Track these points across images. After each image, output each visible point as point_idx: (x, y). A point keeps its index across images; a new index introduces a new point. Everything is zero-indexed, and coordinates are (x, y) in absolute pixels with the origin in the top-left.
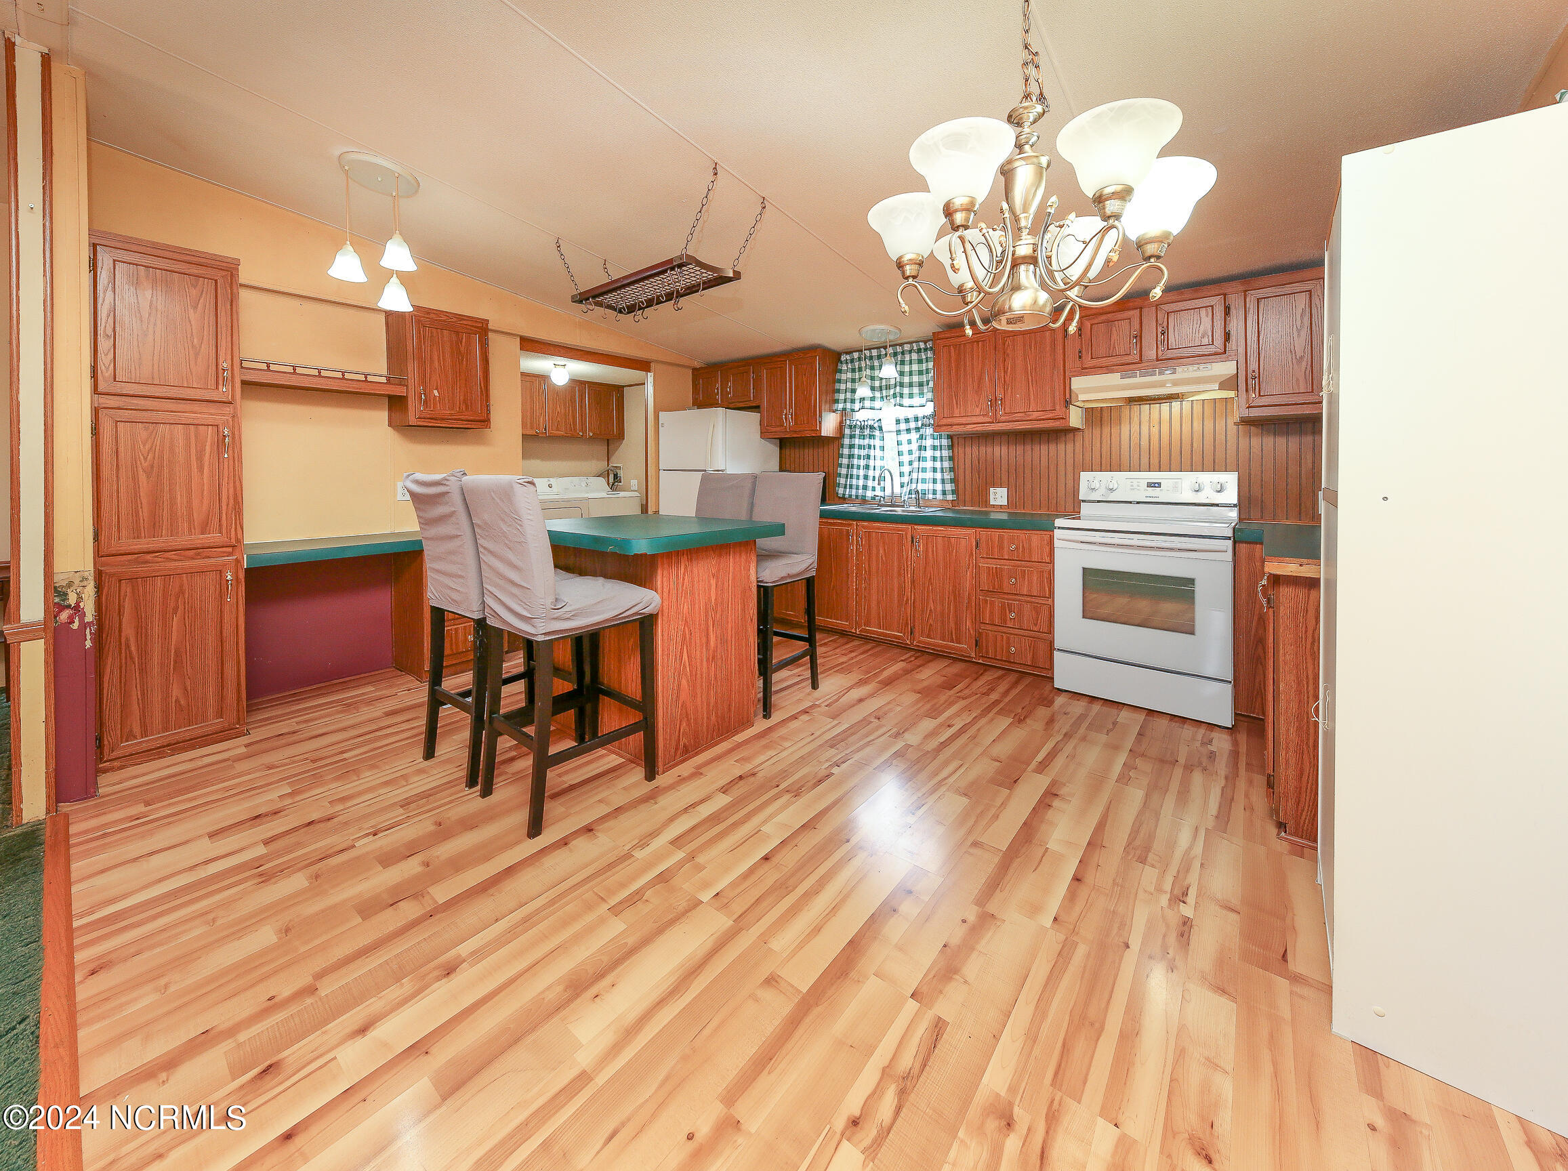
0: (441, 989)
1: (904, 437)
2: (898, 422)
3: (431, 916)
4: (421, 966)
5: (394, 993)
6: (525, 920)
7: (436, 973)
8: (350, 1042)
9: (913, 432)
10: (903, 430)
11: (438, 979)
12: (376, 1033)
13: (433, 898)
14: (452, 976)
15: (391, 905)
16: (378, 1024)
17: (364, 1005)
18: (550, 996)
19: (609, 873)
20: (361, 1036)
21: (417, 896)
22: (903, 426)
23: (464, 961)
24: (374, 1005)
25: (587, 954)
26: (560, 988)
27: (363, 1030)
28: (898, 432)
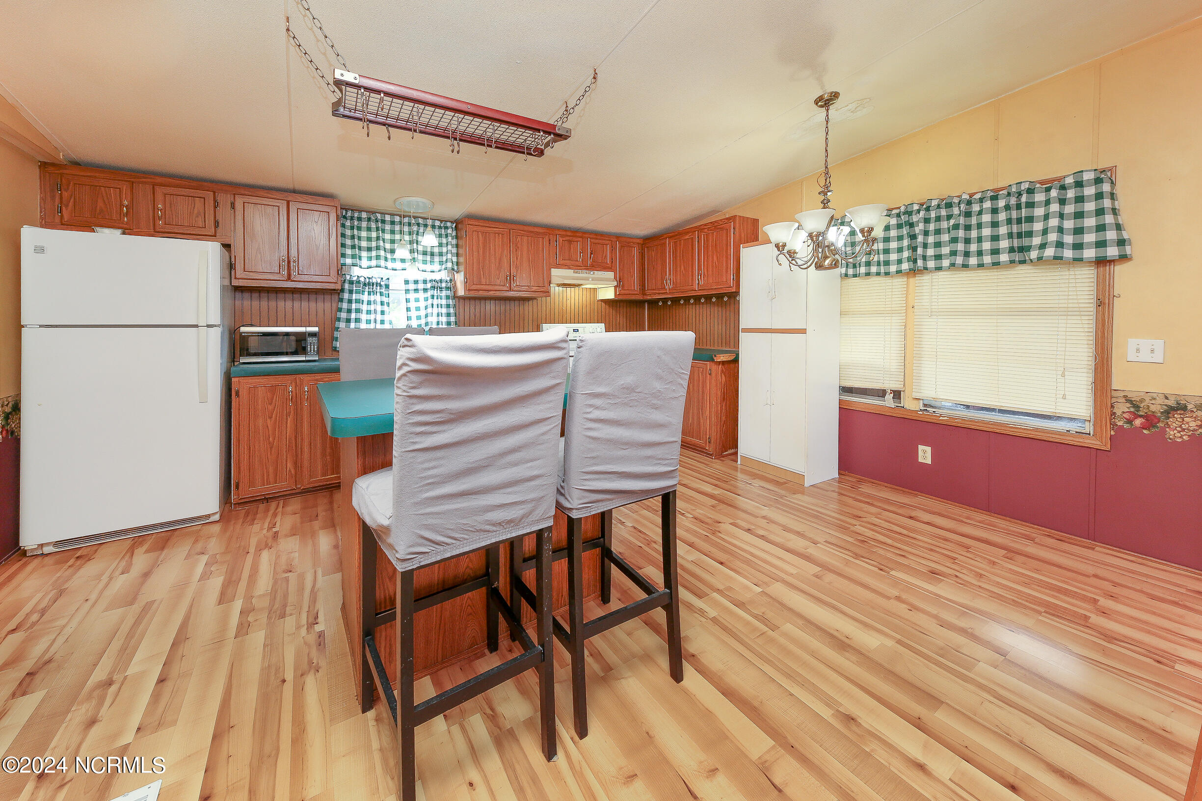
0: (867, 720)
1: (412, 296)
2: (407, 282)
3: (792, 747)
4: (851, 741)
5: (881, 755)
6: (788, 676)
7: (854, 728)
8: (933, 773)
9: (421, 292)
10: (412, 290)
11: (859, 725)
12: (920, 757)
13: (769, 751)
14: (854, 716)
15: (780, 791)
16: (913, 758)
17: (900, 775)
18: (854, 658)
19: (734, 630)
20: (926, 767)
21: (764, 769)
22: (412, 286)
23: (837, 711)
24: (897, 767)
25: (815, 642)
26: (847, 654)
27: (921, 767)
28: (407, 291)
